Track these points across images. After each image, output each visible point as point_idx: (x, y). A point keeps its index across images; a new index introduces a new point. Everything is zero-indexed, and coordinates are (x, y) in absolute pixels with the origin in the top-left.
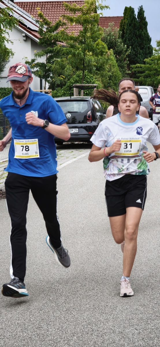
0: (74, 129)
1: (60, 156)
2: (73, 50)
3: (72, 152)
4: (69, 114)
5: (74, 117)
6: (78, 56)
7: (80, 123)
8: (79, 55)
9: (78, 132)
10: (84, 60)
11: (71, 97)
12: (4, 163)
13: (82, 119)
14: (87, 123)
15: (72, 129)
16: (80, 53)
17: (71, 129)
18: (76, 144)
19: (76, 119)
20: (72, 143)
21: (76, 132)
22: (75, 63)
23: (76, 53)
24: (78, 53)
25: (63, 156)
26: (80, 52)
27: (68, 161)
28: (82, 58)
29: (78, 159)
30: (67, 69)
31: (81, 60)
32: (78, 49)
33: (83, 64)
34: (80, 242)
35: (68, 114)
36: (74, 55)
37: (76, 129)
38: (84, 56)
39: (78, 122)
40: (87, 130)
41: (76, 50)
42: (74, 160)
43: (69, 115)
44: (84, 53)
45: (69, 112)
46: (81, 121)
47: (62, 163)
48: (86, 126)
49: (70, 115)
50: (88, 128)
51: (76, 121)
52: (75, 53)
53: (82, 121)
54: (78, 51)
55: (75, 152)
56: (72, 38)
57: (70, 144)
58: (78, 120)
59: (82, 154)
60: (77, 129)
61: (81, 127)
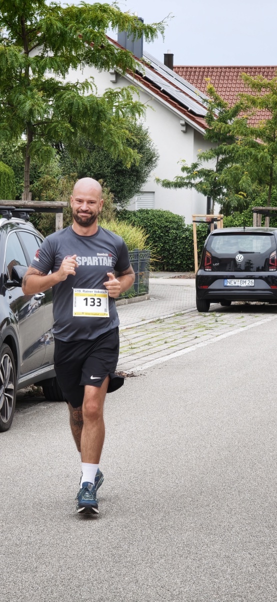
0: (247, 280)
1: (220, 322)
2: (253, 152)
3: (243, 317)
4: (241, 255)
5: (250, 261)
6: (263, 161)
7: (258, 270)
8: (263, 159)
9: (253, 285)
10: (271, 169)
11: (244, 228)
12: (128, 330)
13: (262, 264)
14: (269, 271)
15: (245, 280)
16: (266, 157)
17: (243, 280)
18: (253, 305)
19: (252, 264)
20: (246, 304)
21: (251, 285)
22: (257, 173)
23: (259, 156)
24: (262, 157)
25: (226, 324)
26: (266, 155)
27: (231, 331)
28: (269, 165)
29: (248, 329)
30: (244, 182)
31: (267, 168)
32: (263, 150)
33: (271, 175)
34: (209, 446)
35: (238, 255)
36: (256, 159)
37: (251, 280)
38: (273, 162)
39: (255, 268)
40: (268, 282)
41: (259, 152)
42: (242, 329)
43: (240, 257)
44: (272, 156)
45: (241, 253)
46: (260, 268)
47: (220, 334)
48: (268, 276)
49: (243, 257)
50: (270, 280)
51: (252, 268)
52: (257, 155)
53: (262, 267)
54: (261, 154)
55: (247, 317)
56: (252, 132)
57: (242, 305)
58: (255, 266)
59: (258, 321)
60: (253, 280)
61: (261, 278)
